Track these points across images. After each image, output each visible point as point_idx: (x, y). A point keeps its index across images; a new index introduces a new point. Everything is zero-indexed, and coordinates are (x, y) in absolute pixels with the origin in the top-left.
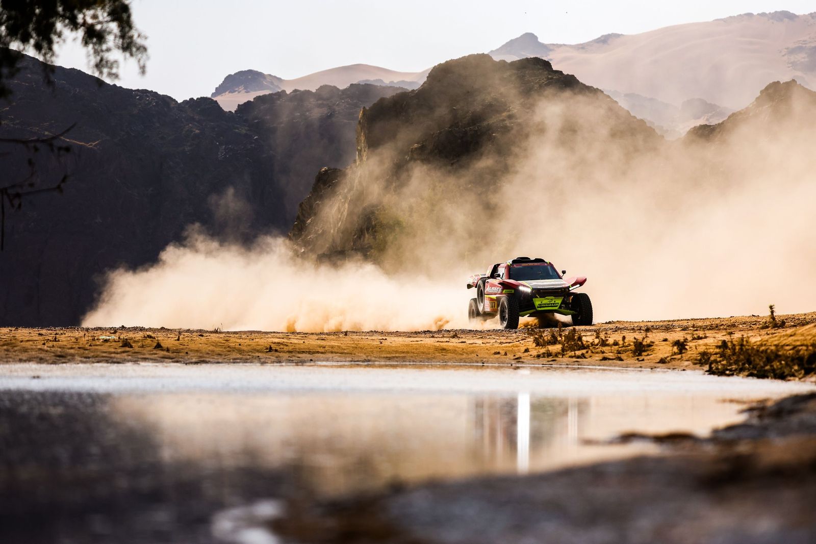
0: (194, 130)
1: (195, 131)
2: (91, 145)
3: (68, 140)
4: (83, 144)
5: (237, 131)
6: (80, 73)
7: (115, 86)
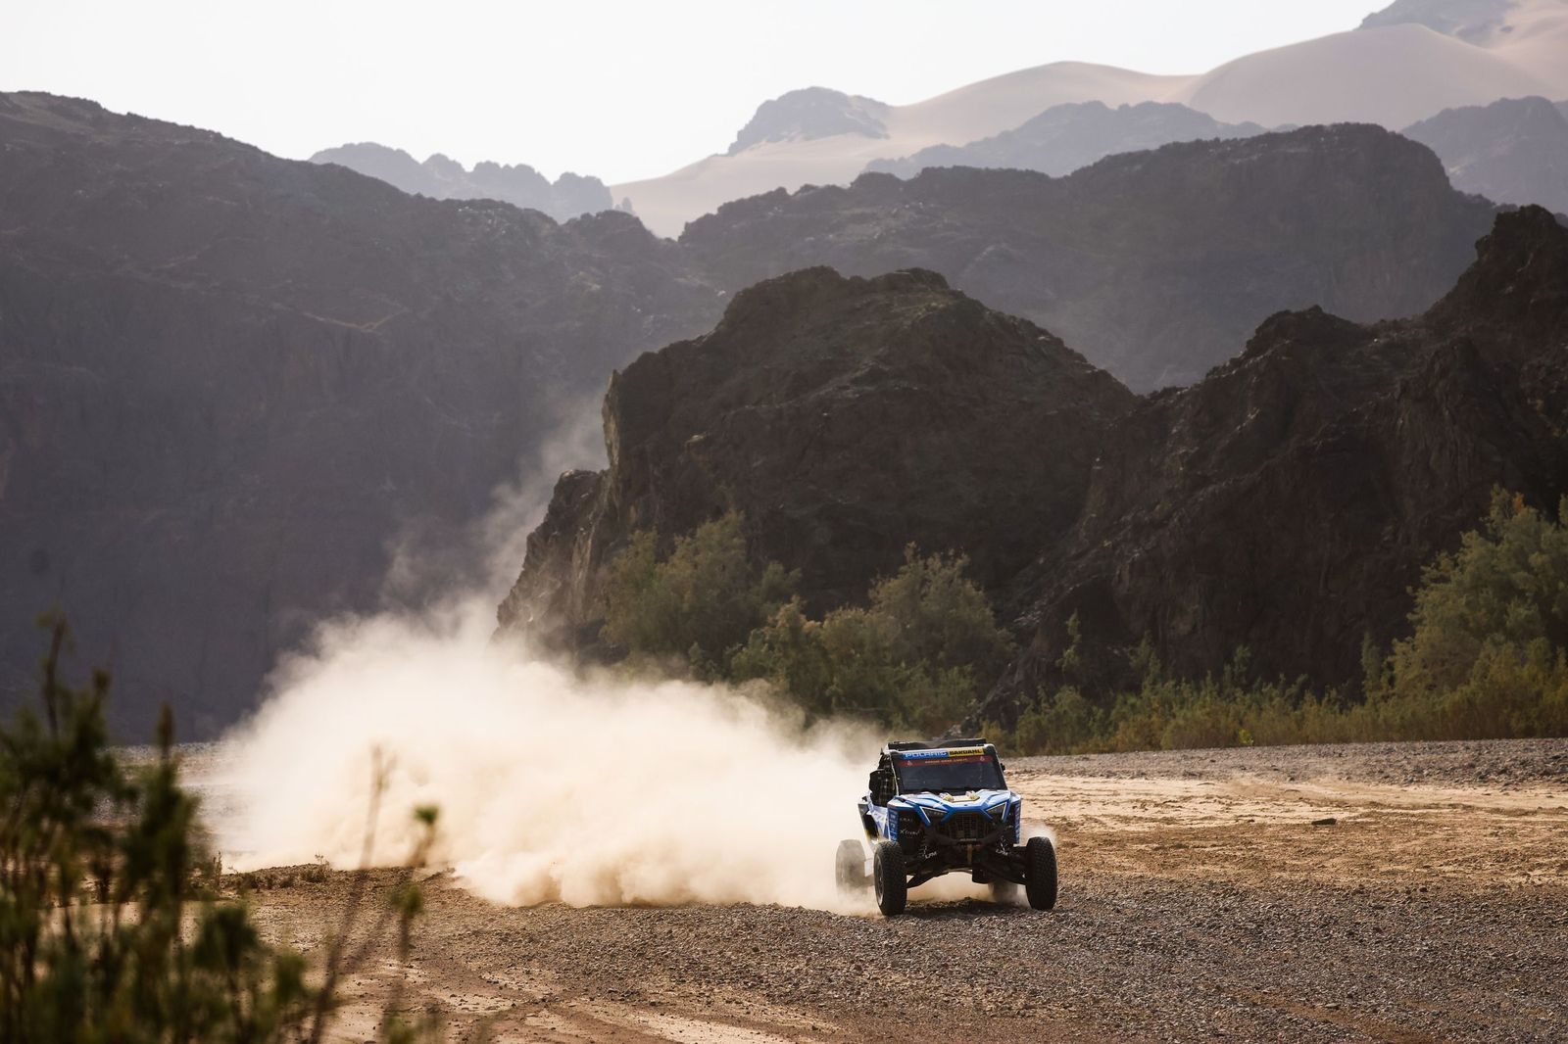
0: (589, 284)
1: (590, 287)
2: (371, 327)
3: (322, 319)
4: (353, 325)
5: (681, 280)
6: (346, 174)
7: (419, 197)
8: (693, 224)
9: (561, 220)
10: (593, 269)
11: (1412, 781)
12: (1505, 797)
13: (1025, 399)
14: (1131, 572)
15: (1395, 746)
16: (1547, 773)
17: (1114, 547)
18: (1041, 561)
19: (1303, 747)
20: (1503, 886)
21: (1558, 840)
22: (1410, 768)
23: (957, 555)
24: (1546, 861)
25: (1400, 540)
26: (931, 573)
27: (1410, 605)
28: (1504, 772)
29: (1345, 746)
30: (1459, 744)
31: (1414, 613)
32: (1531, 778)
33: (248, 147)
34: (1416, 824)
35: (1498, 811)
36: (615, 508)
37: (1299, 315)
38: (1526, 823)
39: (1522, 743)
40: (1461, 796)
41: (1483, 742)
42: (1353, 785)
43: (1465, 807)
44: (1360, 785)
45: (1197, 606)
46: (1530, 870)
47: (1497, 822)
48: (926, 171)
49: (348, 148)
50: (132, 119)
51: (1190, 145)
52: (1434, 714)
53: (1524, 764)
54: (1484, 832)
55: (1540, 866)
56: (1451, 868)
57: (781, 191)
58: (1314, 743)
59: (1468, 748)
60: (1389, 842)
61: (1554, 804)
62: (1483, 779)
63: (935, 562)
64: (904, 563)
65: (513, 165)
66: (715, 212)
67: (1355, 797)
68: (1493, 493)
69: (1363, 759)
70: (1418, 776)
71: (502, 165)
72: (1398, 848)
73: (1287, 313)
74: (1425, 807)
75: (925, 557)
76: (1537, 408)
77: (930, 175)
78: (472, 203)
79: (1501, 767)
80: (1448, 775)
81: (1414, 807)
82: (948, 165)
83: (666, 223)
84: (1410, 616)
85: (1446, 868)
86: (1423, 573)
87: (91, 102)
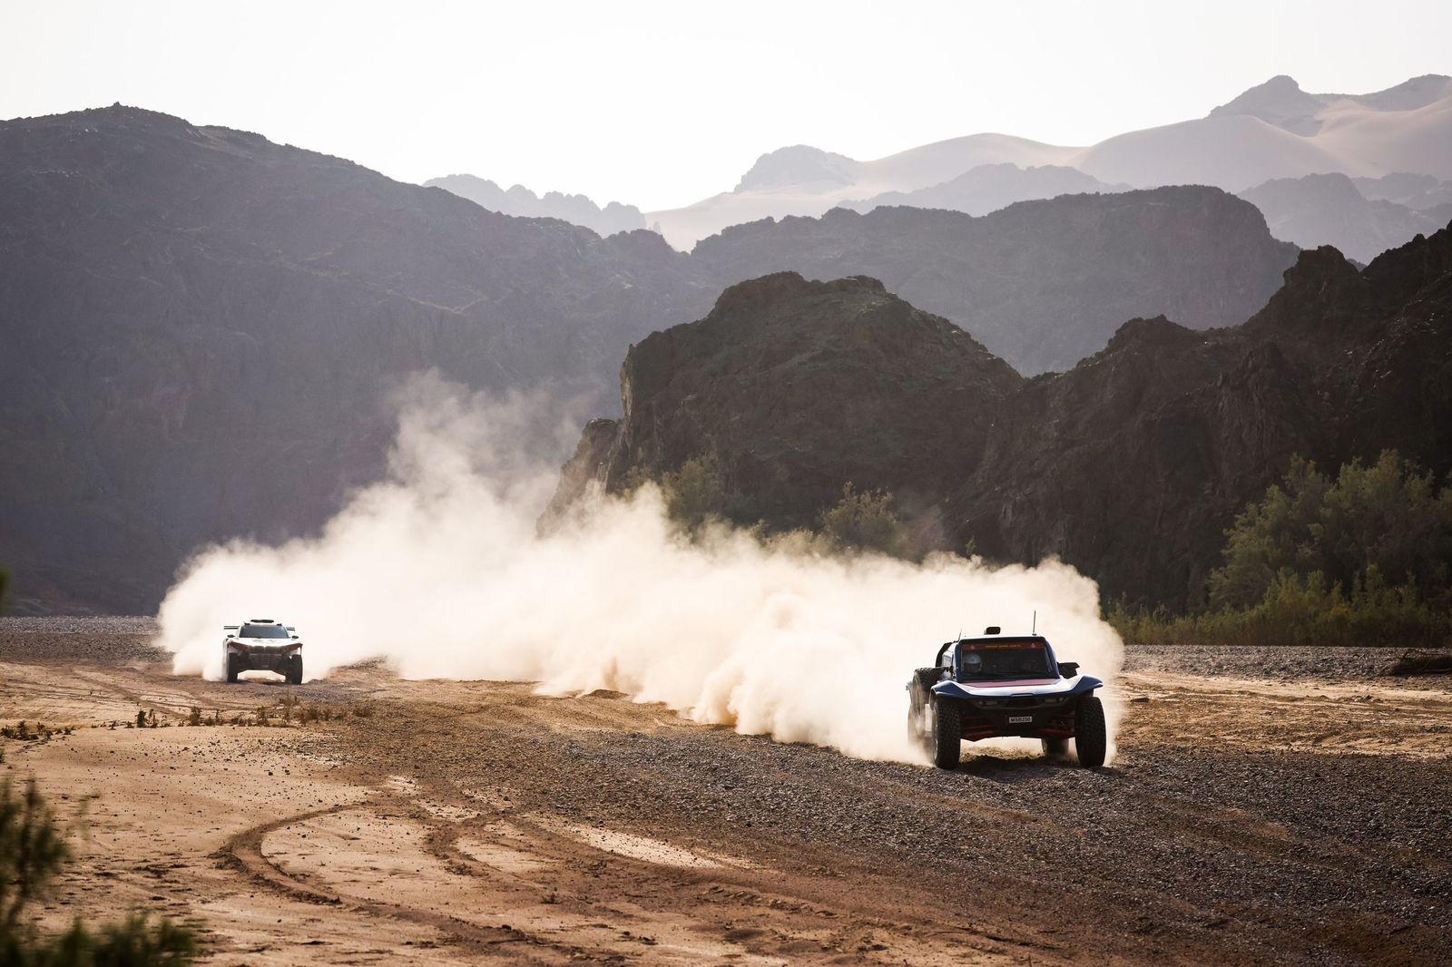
0: (623, 283)
1: (624, 286)
2: (459, 309)
3: (422, 303)
4: (446, 308)
5: (692, 283)
6: (444, 193)
7: (499, 213)
8: (703, 241)
9: (604, 236)
10: (627, 273)
11: (1213, 674)
12: (1283, 688)
13: (940, 377)
14: (1013, 511)
15: (1205, 648)
16: (1316, 671)
17: (1003, 491)
18: (947, 500)
19: (1136, 646)
20: (1269, 752)
21: (1317, 719)
22: (1213, 664)
23: (883, 493)
24: (1305, 734)
25: (1217, 493)
26: (862, 506)
27: (1224, 541)
28: (1284, 669)
29: (1167, 647)
30: (1254, 649)
31: (1227, 549)
32: (1304, 674)
33: (373, 172)
34: (1210, 704)
35: (1274, 697)
36: (627, 447)
37: (1150, 322)
38: (1295, 706)
39: (1302, 649)
40: (1249, 686)
41: (1271, 647)
42: (1169, 675)
43: (1251, 694)
44: (1174, 675)
45: (1062, 538)
46: (1292, 741)
47: (1272, 705)
48: (878, 208)
49: (452, 178)
50: (289, 148)
51: (1077, 196)
52: (1237, 625)
53: (1300, 664)
54: (1260, 712)
55: (1300, 738)
56: (1231, 737)
57: (770, 219)
58: (1144, 644)
59: (1259, 651)
60: (1187, 716)
61: (1319, 693)
62: (1268, 674)
63: (866, 498)
64: (843, 497)
65: (573, 195)
66: (719, 233)
67: (1168, 684)
68: (1292, 459)
69: (1179, 656)
70: (1219, 670)
71: (565, 195)
72: (1193, 721)
73: (1140, 319)
74: (1220, 692)
75: (859, 492)
76: (1325, 398)
77: (882, 212)
78: (538, 220)
79: (1282, 665)
80: (1241, 670)
81: (1212, 692)
82: (896, 205)
83: (683, 241)
84: (1224, 552)
85: (1228, 738)
86: (1237, 519)
87: (259, 135)
